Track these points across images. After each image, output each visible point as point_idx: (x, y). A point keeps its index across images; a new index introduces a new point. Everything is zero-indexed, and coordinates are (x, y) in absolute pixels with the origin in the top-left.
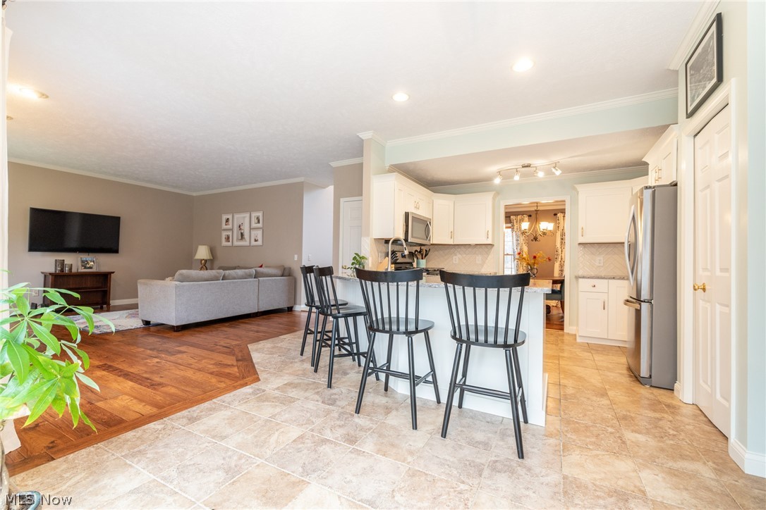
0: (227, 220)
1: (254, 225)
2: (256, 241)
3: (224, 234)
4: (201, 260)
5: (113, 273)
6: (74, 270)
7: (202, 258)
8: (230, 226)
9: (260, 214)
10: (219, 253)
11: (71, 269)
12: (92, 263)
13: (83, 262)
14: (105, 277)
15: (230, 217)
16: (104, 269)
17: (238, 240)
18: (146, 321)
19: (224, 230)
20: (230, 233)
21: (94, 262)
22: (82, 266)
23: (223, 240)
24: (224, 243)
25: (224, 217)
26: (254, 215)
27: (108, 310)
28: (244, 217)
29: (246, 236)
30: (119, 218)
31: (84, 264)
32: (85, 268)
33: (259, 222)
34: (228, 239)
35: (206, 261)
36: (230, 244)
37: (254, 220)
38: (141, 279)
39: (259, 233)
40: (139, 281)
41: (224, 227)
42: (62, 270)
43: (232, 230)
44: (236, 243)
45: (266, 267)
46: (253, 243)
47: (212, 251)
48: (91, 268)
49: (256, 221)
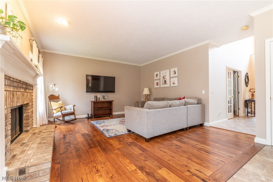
0: (157, 75)
1: (172, 75)
2: (174, 84)
3: (156, 82)
4: (146, 95)
5: (113, 101)
6: (100, 100)
7: (146, 94)
8: (158, 78)
9: (176, 69)
10: (153, 91)
11: (99, 100)
12: (106, 97)
13: (103, 96)
14: (110, 103)
15: (158, 73)
16: (110, 99)
17: (163, 84)
18: (129, 130)
19: (155, 80)
20: (158, 81)
21: (107, 96)
22: (103, 98)
23: (155, 85)
24: (156, 86)
25: (155, 74)
26: (172, 70)
27: (112, 118)
28: (166, 72)
29: (168, 81)
30: (115, 77)
31: (104, 97)
32: (104, 99)
33: (175, 73)
34: (157, 84)
35: (147, 95)
36: (158, 86)
37: (172, 73)
38: (126, 106)
39: (176, 80)
40: (125, 107)
41: (155, 78)
42: (97, 100)
43: (160, 79)
44: (162, 86)
45: (187, 98)
46: (172, 85)
47: (150, 90)
48: (106, 99)
49: (174, 73)
